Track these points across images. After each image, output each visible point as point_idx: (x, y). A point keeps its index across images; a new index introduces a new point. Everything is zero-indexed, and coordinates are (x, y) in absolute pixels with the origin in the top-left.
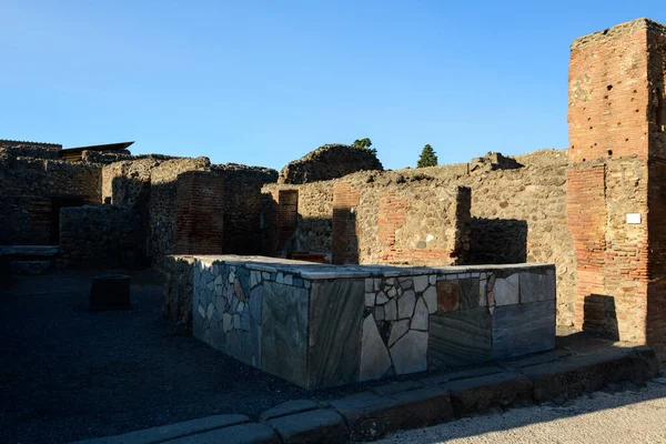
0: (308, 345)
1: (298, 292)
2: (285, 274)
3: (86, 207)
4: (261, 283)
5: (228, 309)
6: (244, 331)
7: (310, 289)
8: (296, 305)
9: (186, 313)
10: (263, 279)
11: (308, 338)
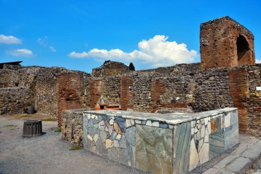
0: (173, 158)
1: (163, 131)
2: (152, 121)
3: (9, 88)
4: (135, 125)
5: (109, 137)
6: (121, 148)
7: (173, 130)
8: (163, 137)
9: (78, 137)
10: (135, 124)
11: (173, 154)
